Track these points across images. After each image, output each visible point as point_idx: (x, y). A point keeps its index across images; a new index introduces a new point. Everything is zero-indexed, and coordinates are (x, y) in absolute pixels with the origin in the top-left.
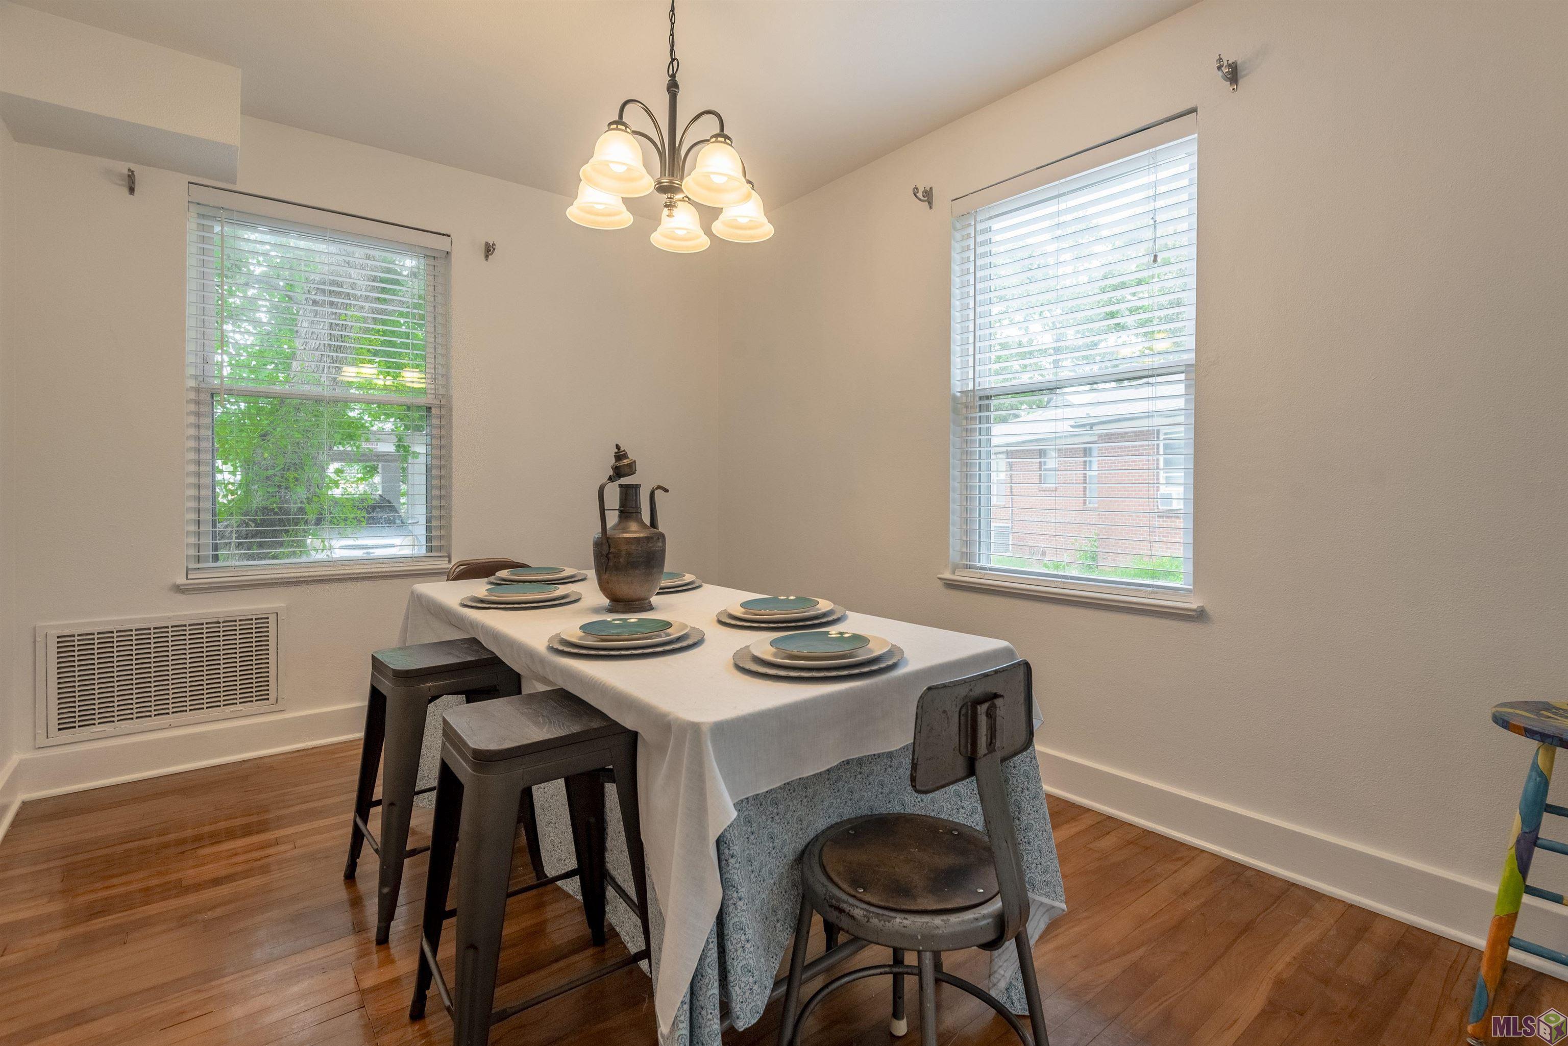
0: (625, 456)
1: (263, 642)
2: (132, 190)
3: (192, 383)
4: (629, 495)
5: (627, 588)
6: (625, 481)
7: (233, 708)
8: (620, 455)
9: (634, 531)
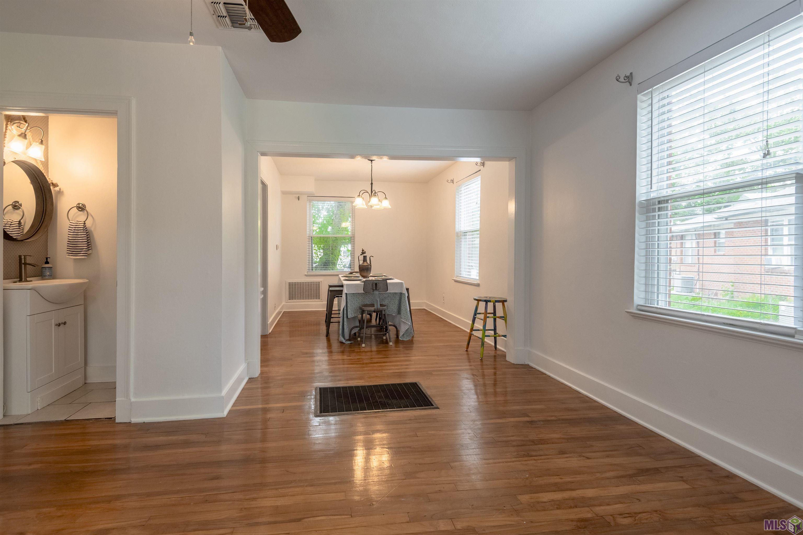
0: (364, 250)
1: (319, 287)
2: (299, 200)
3: (308, 235)
4: (365, 258)
5: (365, 274)
6: (364, 255)
7: (314, 300)
8: (363, 251)
9: (365, 264)
